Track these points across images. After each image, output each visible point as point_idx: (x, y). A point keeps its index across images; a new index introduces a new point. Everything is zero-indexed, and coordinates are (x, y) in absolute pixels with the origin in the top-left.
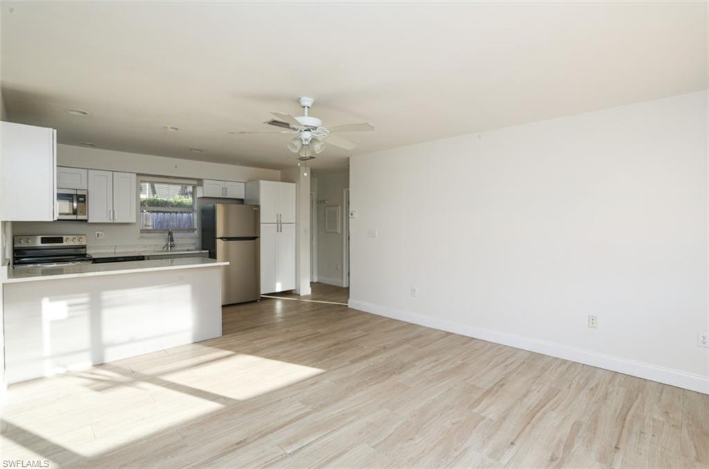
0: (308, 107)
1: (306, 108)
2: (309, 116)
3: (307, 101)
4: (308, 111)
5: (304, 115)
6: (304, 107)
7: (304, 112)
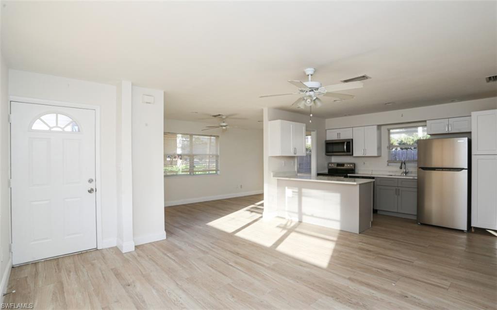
0: (311, 75)
1: (310, 76)
2: (311, 81)
3: (309, 71)
4: (311, 78)
5: (308, 81)
6: (308, 75)
7: (308, 78)
